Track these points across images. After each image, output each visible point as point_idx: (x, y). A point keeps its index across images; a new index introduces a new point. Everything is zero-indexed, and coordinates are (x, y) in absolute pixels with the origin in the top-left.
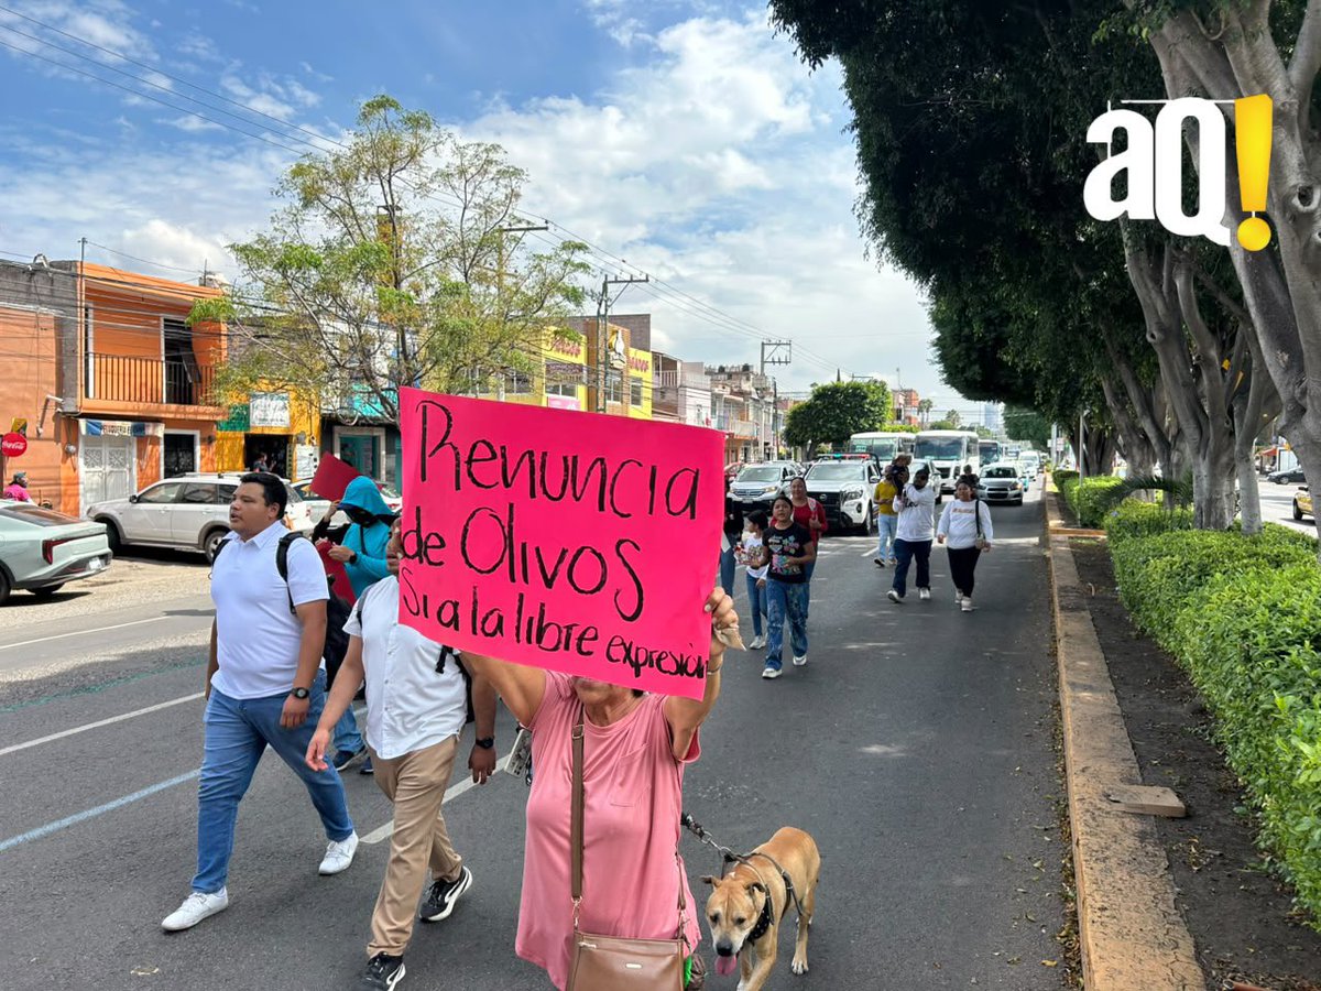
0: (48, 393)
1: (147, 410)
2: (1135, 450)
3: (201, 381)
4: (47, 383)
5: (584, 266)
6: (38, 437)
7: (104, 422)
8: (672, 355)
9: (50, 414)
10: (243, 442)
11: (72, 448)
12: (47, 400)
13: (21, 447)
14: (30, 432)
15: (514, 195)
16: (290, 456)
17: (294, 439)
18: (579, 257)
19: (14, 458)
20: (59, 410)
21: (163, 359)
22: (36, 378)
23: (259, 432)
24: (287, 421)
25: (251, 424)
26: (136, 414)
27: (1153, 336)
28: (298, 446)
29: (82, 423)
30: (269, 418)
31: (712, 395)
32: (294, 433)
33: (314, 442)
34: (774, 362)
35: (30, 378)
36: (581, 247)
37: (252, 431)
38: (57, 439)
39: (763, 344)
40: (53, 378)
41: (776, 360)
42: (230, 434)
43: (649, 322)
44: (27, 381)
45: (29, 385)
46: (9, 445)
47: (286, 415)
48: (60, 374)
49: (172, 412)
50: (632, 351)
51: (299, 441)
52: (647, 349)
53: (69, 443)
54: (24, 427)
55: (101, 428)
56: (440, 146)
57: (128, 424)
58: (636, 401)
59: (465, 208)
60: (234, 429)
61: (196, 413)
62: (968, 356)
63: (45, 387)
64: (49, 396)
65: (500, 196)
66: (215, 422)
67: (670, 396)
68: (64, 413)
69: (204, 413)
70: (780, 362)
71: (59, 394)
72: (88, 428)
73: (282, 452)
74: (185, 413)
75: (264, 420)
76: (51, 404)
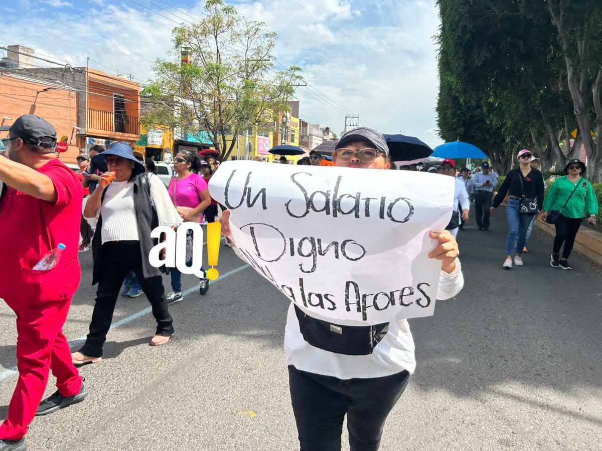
0: (74, 125)
1: (111, 135)
2: (543, 162)
3: (128, 123)
4: (74, 121)
5: (300, 77)
6: (70, 144)
7: (95, 139)
8: (306, 121)
9: (75, 134)
10: (145, 151)
11: (83, 150)
12: (74, 129)
13: (65, 148)
14: (68, 142)
15: (271, 45)
16: (162, 158)
17: (164, 150)
18: (297, 73)
19: (62, 153)
20: (78, 133)
21: (114, 112)
22: (69, 118)
23: (151, 147)
24: (161, 142)
25: (148, 143)
26: (107, 136)
27: (577, 112)
28: (166, 154)
29: (87, 139)
30: (155, 141)
31: (323, 140)
32: (164, 148)
33: (171, 152)
34: (351, 125)
35: (67, 118)
36: (298, 69)
37: (148, 146)
38: (77, 146)
39: (346, 117)
40: (75, 119)
41: (352, 124)
42: (140, 147)
43: (298, 105)
44: (66, 120)
45: (67, 121)
46: (60, 147)
47: (161, 140)
48: (78, 117)
49: (120, 136)
50: (292, 117)
51: (166, 151)
52: (297, 117)
53: (82, 147)
54: (67, 139)
55: (94, 141)
56: (239, 22)
57: (104, 140)
58: (292, 141)
59: (247, 50)
60: (141, 145)
61: (129, 137)
62: (459, 123)
63: (73, 122)
64: (74, 127)
65: (265, 45)
66: (134, 141)
67: (305, 139)
68: (80, 135)
69: (132, 137)
70: (353, 125)
71: (78, 126)
72: (89, 142)
73: (159, 156)
74: (124, 137)
75: (153, 141)
76: (75, 130)
